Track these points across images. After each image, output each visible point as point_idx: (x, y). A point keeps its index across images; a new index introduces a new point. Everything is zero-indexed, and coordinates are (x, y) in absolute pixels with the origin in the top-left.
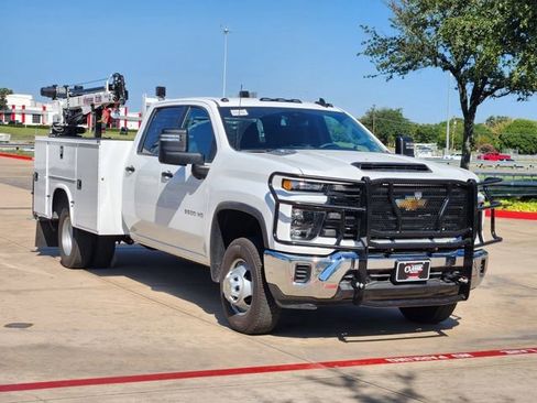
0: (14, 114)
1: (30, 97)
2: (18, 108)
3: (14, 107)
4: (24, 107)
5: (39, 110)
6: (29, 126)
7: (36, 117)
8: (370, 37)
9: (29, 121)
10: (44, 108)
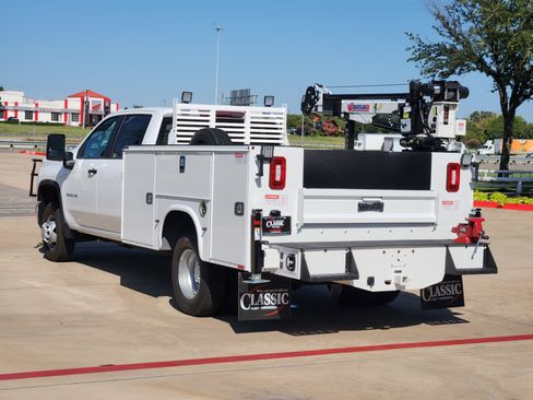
0: (6, 110)
1: (22, 94)
2: (11, 105)
3: (6, 103)
4: (16, 104)
5: (32, 106)
6: (22, 123)
7: (29, 114)
8: (415, 43)
9: (21, 117)
10: (37, 105)
